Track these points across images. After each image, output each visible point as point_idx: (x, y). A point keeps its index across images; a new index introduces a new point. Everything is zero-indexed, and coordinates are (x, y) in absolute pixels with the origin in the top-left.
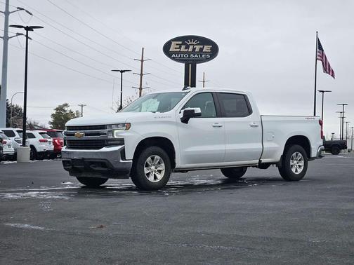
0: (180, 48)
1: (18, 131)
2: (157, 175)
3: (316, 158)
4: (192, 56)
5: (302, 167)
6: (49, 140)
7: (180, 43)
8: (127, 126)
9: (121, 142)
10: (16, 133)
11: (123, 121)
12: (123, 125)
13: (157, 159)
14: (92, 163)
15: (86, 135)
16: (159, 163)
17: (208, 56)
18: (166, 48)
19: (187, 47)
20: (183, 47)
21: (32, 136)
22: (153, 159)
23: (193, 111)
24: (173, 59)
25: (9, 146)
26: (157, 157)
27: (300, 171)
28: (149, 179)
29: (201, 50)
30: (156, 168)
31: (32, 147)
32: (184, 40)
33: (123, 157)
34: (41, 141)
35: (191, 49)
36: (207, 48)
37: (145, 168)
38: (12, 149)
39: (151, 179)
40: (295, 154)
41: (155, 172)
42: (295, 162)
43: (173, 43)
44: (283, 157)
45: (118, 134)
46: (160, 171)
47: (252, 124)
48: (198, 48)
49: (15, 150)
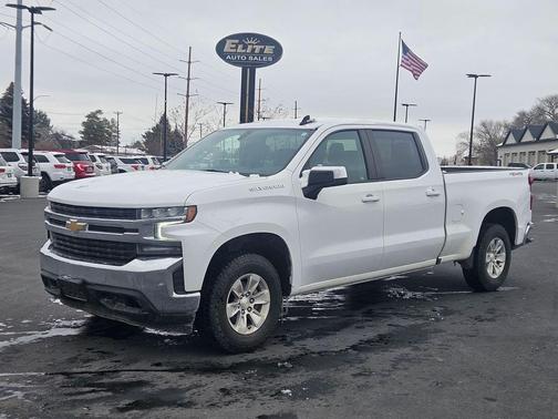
0: (236, 48)
1: (23, 154)
2: (255, 317)
3: (522, 245)
4: (251, 58)
5: (503, 265)
6: (67, 165)
7: (237, 41)
8: (189, 213)
9: (175, 249)
10: (21, 156)
11: (180, 202)
12: (180, 209)
13: (254, 282)
14: (105, 294)
15: (92, 227)
16: (258, 289)
17: (270, 59)
18: (220, 48)
19: (245, 47)
20: (240, 46)
21: (45, 160)
22: (245, 281)
23: (331, 173)
24: (229, 61)
25: (9, 175)
26: (254, 277)
27: (499, 271)
28: (236, 328)
29: (262, 51)
30: (252, 300)
31: (44, 174)
32: (242, 38)
33: (179, 287)
34: (56, 166)
35: (249, 50)
36: (269, 49)
37: (228, 305)
38: (14, 180)
39: (240, 327)
40: (492, 242)
41: (249, 309)
42: (492, 255)
43: (228, 41)
44: (476, 249)
45: (166, 231)
46: (258, 308)
47: (430, 191)
48: (258, 49)
49: (19, 179)
